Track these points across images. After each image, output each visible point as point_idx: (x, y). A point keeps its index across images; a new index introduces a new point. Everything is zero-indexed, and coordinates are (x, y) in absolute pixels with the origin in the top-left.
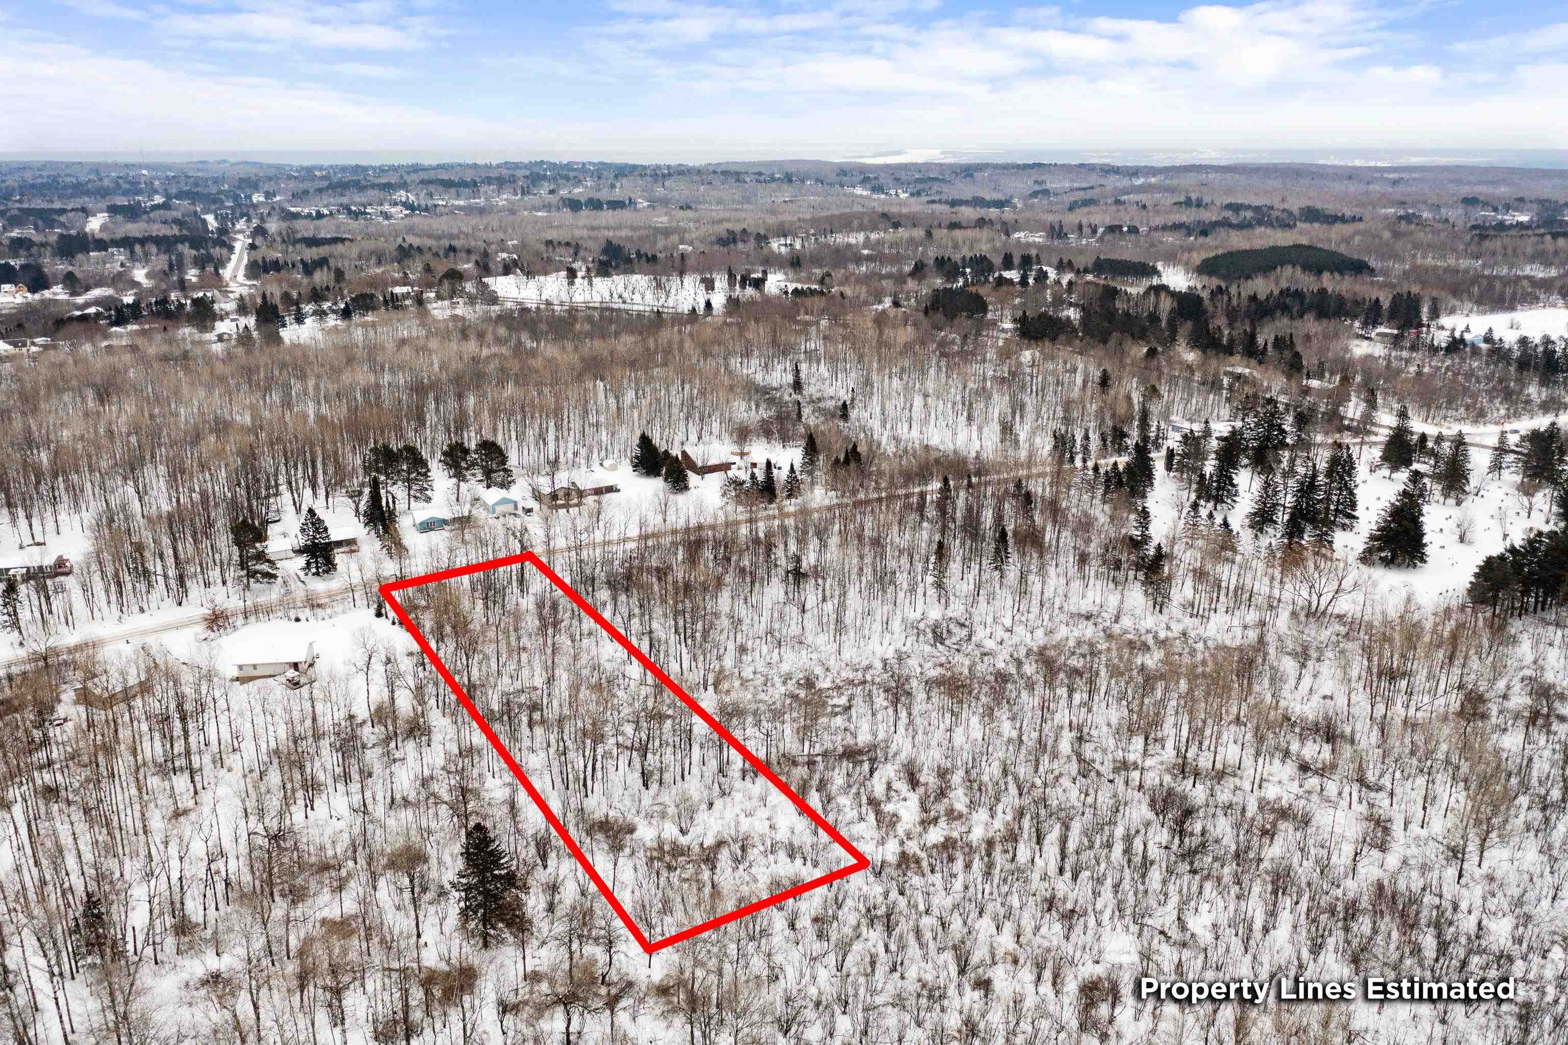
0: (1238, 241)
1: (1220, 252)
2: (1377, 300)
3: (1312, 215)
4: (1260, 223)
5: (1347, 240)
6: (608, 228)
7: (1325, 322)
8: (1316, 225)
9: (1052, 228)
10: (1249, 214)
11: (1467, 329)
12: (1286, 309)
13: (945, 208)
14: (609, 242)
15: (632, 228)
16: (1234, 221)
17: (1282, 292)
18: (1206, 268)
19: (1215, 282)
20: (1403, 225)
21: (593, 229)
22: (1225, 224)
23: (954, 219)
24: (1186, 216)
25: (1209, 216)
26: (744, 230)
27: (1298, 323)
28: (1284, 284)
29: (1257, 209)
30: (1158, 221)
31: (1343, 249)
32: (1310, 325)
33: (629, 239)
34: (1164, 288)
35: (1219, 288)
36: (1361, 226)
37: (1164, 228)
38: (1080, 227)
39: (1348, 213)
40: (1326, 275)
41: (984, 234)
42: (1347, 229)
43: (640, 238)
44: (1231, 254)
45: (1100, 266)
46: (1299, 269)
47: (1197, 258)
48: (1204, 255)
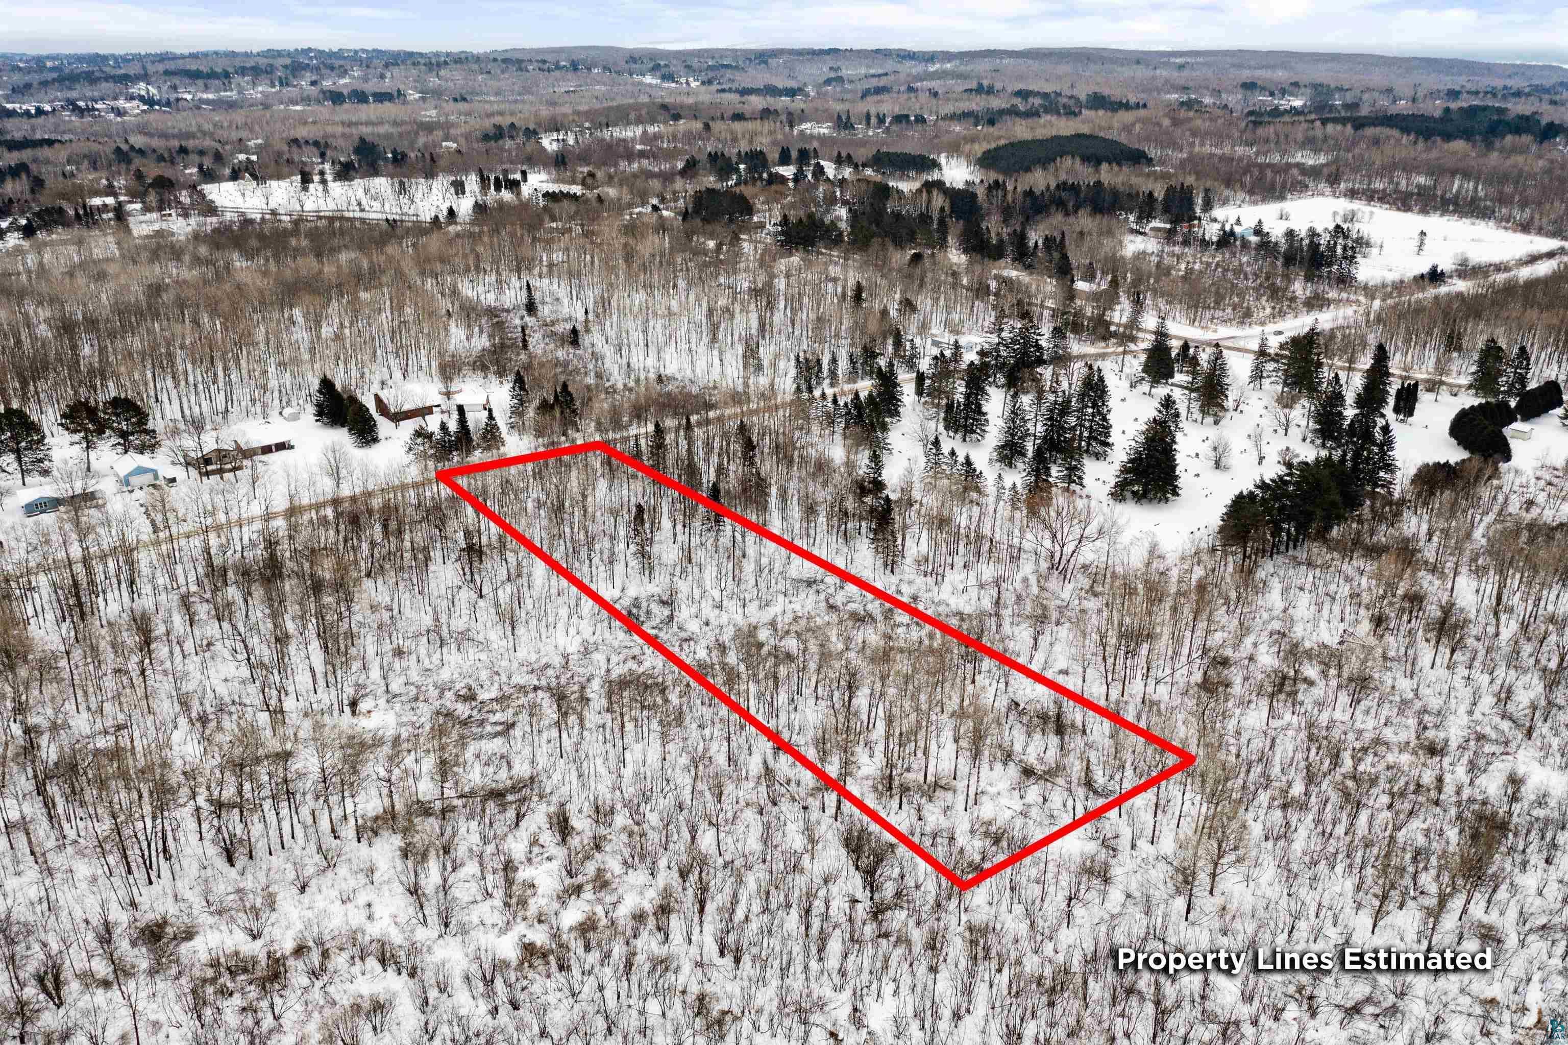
0: (1021, 130)
1: (1002, 142)
2: (1151, 194)
3: (1098, 101)
4: (1047, 111)
5: (1128, 128)
6: (367, 124)
7: (1099, 217)
8: (1101, 113)
9: (839, 117)
10: (1037, 101)
11: (1238, 222)
12: (1061, 204)
13: (734, 97)
14: (362, 140)
15: (395, 123)
16: (1022, 108)
17: (1058, 186)
18: (987, 161)
19: (993, 176)
20: (1183, 114)
21: (350, 124)
22: (1013, 112)
23: (739, 108)
24: (977, 104)
25: (997, 103)
26: (512, 125)
27: (1072, 219)
28: (1063, 177)
29: (1045, 96)
30: (948, 108)
31: (1123, 139)
32: (1085, 221)
33: (388, 136)
34: (939, 184)
35: (996, 182)
36: (1142, 113)
37: (953, 117)
38: (868, 117)
39: (1133, 100)
40: (1104, 166)
41: (767, 126)
42: (1126, 117)
43: (401, 135)
44: (1012, 144)
45: (881, 161)
46: (1078, 161)
47: (979, 149)
48: (985, 146)
